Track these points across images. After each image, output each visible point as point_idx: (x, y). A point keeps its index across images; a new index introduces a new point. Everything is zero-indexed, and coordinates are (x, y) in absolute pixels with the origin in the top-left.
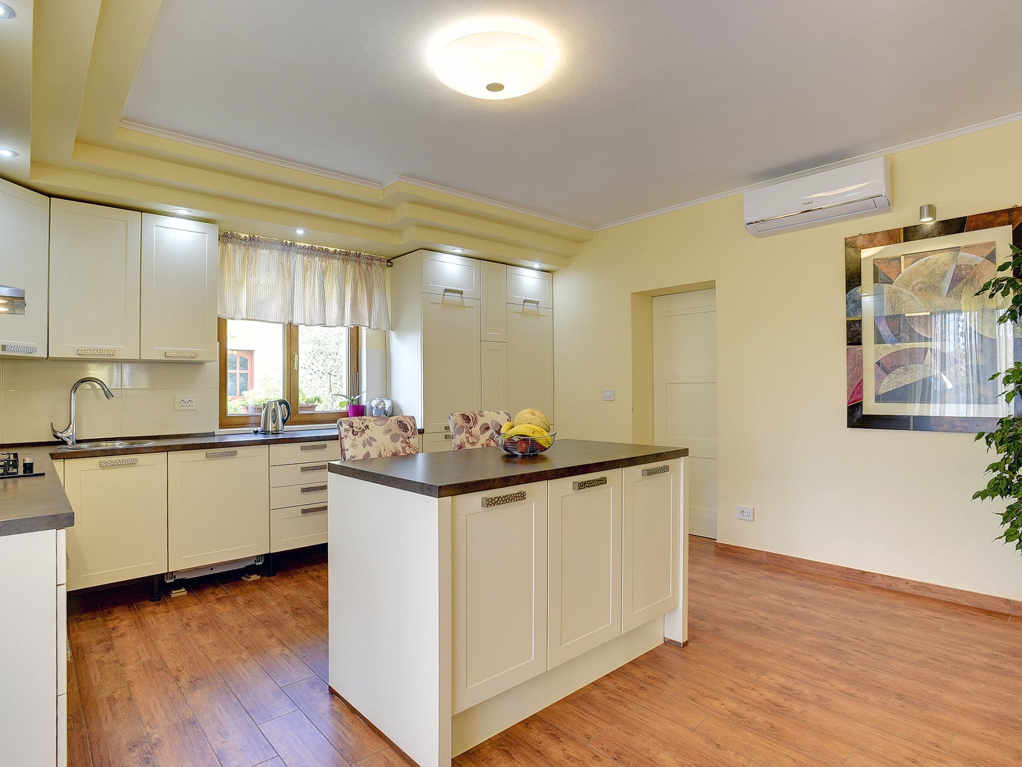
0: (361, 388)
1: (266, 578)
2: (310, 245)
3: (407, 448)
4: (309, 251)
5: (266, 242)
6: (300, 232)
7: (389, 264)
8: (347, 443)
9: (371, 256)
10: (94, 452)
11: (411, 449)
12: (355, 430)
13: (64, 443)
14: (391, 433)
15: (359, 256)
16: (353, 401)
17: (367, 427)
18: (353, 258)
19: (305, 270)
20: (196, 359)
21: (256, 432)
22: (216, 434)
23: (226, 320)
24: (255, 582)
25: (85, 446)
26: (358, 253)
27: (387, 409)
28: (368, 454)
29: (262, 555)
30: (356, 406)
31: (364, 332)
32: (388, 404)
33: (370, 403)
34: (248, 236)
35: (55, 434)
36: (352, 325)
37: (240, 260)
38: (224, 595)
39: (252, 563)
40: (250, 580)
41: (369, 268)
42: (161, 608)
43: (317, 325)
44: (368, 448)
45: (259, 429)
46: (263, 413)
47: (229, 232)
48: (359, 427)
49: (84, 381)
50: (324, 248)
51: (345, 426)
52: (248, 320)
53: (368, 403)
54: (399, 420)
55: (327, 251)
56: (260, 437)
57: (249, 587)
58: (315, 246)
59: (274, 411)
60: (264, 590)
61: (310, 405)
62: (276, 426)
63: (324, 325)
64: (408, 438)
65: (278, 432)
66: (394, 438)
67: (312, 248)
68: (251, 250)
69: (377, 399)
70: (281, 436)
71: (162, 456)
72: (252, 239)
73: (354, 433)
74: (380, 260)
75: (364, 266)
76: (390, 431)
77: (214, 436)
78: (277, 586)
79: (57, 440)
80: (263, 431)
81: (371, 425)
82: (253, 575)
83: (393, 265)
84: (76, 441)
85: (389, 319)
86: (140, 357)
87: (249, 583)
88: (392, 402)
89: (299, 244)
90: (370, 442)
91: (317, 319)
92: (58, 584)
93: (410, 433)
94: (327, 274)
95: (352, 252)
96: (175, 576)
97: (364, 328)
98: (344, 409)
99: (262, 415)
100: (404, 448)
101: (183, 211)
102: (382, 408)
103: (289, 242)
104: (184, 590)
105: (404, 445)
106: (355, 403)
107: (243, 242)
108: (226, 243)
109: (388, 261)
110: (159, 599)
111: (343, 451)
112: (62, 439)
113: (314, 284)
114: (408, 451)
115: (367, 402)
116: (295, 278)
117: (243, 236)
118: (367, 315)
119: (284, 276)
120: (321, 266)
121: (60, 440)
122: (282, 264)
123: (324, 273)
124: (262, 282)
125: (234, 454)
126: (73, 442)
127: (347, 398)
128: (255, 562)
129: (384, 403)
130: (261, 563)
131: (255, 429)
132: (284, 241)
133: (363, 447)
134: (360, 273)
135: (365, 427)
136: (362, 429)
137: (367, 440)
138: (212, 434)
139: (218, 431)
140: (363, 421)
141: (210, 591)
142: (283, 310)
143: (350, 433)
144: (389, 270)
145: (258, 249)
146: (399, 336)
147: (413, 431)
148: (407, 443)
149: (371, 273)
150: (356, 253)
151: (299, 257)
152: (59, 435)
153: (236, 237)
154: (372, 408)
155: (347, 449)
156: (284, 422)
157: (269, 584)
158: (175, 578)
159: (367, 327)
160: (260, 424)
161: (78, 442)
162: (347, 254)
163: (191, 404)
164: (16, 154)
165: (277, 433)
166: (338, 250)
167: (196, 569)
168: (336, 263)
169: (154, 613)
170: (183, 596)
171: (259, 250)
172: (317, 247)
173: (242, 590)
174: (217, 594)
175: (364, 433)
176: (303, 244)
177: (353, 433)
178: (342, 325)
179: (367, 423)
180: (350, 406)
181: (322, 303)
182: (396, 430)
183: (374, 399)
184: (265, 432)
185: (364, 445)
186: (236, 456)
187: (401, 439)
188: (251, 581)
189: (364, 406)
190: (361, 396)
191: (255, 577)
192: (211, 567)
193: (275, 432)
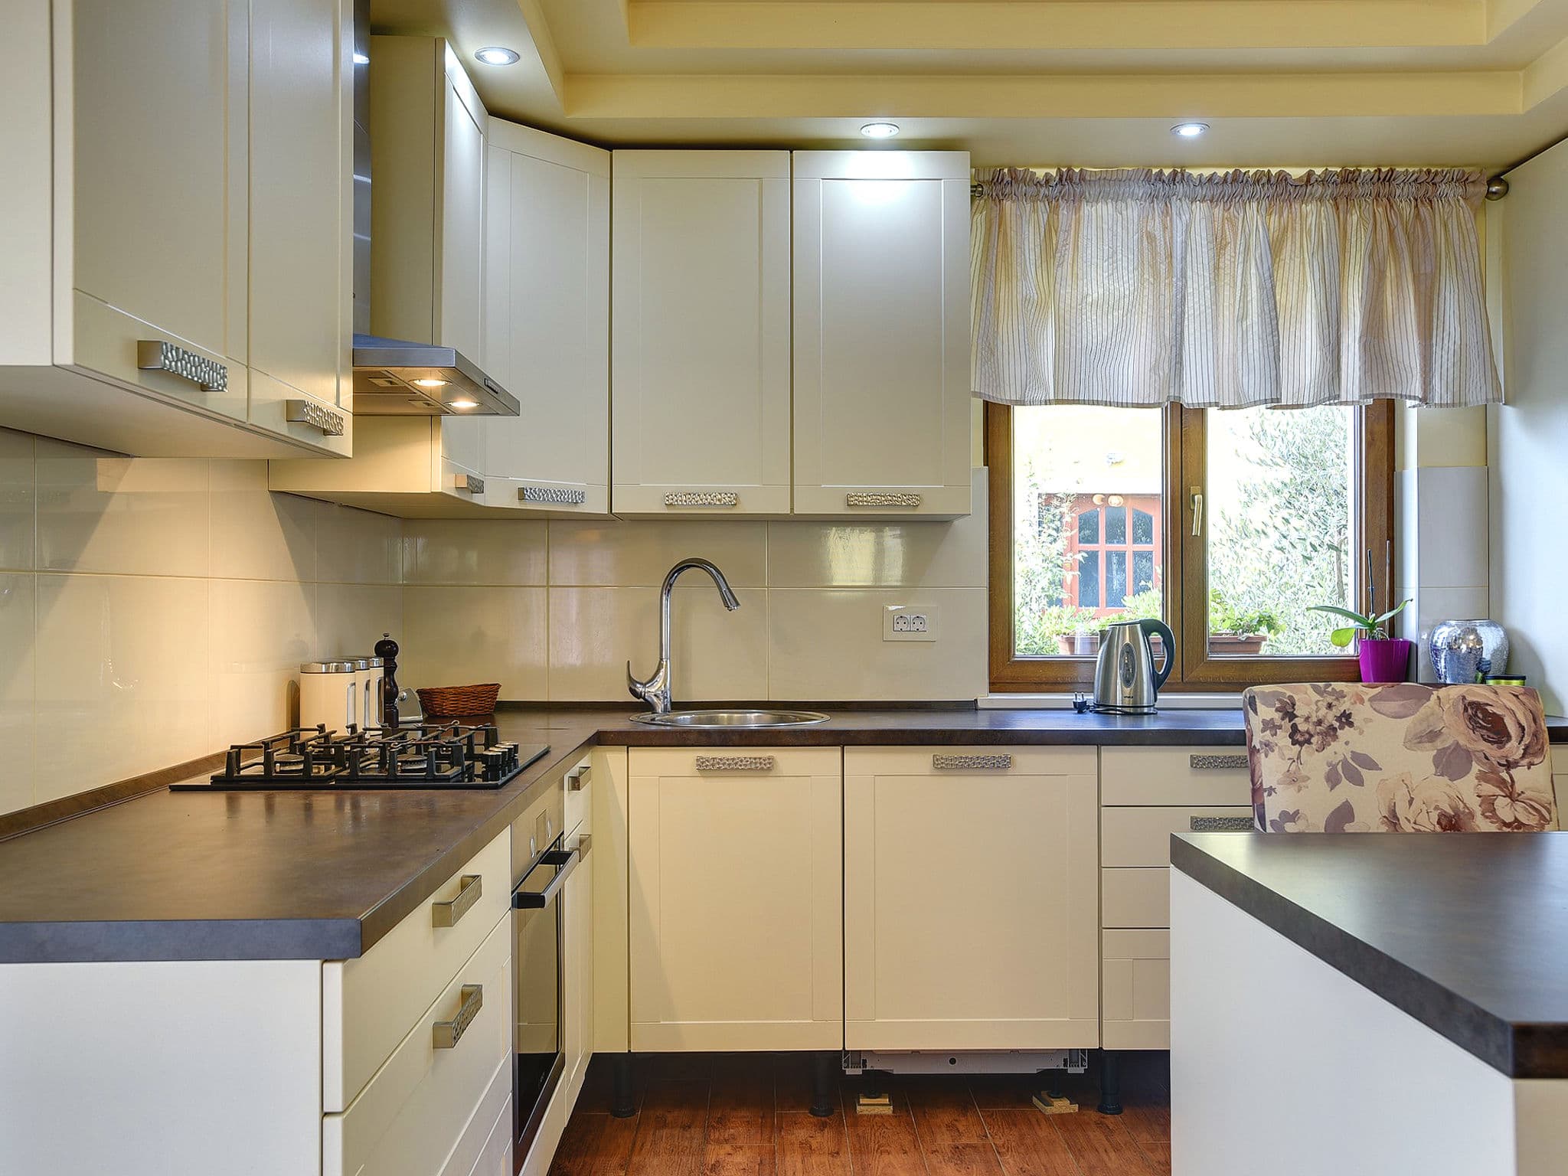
0: (1402, 587)
1: (1093, 1115)
2: (1231, 171)
3: (1502, 804)
4: (1228, 189)
5: (1103, 180)
6: (1190, 131)
7: (1494, 189)
8: (1271, 768)
9: (1429, 172)
10: (684, 735)
11: (1519, 806)
12: (1303, 727)
13: (648, 706)
14: (1440, 744)
15: (1389, 178)
16: (1372, 626)
17: (1346, 719)
18: (1368, 188)
19: (1219, 245)
20: (920, 511)
21: (1081, 708)
22: (980, 705)
23: (1008, 407)
24: (1062, 1120)
25: (685, 719)
26: (1384, 170)
27: (1487, 655)
28: (1345, 813)
29: (1083, 1050)
30: (1383, 642)
31: (1412, 418)
32: (1491, 640)
33: (1432, 634)
34: (1053, 172)
35: (633, 688)
36: (1366, 397)
37: (1038, 243)
38: (975, 1141)
39: (1057, 1064)
40: (1049, 1110)
41: (1424, 211)
42: (823, 1139)
43: (1255, 403)
44: (1346, 791)
45: (1090, 698)
46: (1099, 656)
47: (1006, 170)
48: (1315, 719)
49: (682, 569)
50: (1274, 171)
51: (1266, 712)
52: (1059, 402)
53: (1425, 637)
54: (1469, 699)
55: (1283, 178)
56: (1090, 723)
57: (1043, 1133)
58: (1243, 170)
59: (1130, 652)
60: (1078, 1153)
61: (1243, 638)
62: (1135, 691)
63: (1275, 403)
64: (1509, 765)
65: (1139, 710)
66: (1451, 763)
67: (1236, 178)
68: (1064, 211)
69: (1453, 623)
70: (1149, 725)
71: (831, 755)
72: (1066, 178)
73: (1298, 737)
74: (1464, 181)
75: (1407, 209)
76: (1433, 736)
77: (976, 710)
78: (1117, 1149)
79: (635, 700)
80: (1099, 706)
81: (1360, 712)
82: (1058, 1097)
83: (1511, 189)
84: (672, 703)
85: (1495, 369)
86: (792, 509)
87: (1047, 1118)
88: (1509, 635)
89: (1195, 172)
90: (1356, 768)
91: (1253, 385)
92: (326, 1110)
93: (1514, 748)
94: (1286, 252)
95: (1364, 170)
96: (865, 1061)
97: (1409, 403)
98: (1350, 650)
99: (1099, 659)
100: (1488, 803)
101: (880, 130)
102: (1470, 650)
103: (1167, 172)
104: (887, 1101)
105: (1489, 789)
106: (1379, 634)
107: (1043, 190)
108: (999, 200)
109: (1496, 179)
110: (829, 1112)
111: (1257, 791)
112: (644, 698)
113: (1244, 286)
114: (1505, 810)
115: (1419, 628)
116: (1189, 273)
117: (1040, 173)
118: (1415, 363)
119: (1156, 274)
120: (1267, 229)
121: (642, 700)
122: (1151, 238)
123: (1275, 249)
124: (1095, 295)
125: (1002, 766)
126: (666, 706)
127: (1356, 619)
128: (1065, 1065)
129: (1477, 635)
130: (1081, 1070)
131: (1080, 699)
132: (1155, 171)
133: (1325, 786)
134: (1391, 232)
135: (1339, 719)
136: (1325, 725)
137: (1345, 763)
138: (970, 707)
139: (987, 699)
140: (1330, 699)
141: (945, 1117)
142: (1155, 368)
143: (1283, 739)
144: (1496, 208)
145: (1084, 203)
146: (1531, 421)
147: (1527, 740)
148: (1501, 783)
149: (1430, 226)
150: (1380, 170)
151: (1200, 209)
152: (640, 689)
153: (1024, 179)
154: (1435, 651)
155: (1271, 790)
156: (1159, 683)
157: (1096, 1136)
158: (865, 1065)
159: (1415, 398)
160: (1093, 683)
161: (678, 706)
162: (1349, 178)
163: (921, 628)
164: (516, 57)
165: (1135, 711)
166: (1319, 171)
167: (916, 1054)
168: (1313, 214)
169: (806, 1148)
170: (881, 1116)
171: (1086, 209)
172: (1252, 171)
173: (1022, 1137)
174: (960, 1134)
175: (1335, 737)
176: (1207, 172)
177: (1291, 736)
178: (1332, 395)
179: (1345, 705)
180: (1364, 643)
181: (1269, 338)
182: (1458, 732)
183: (1444, 624)
184: (1104, 708)
185: (1333, 780)
186: (1010, 771)
187: (1476, 768)
188: (1053, 1115)
189: (1410, 644)
190: (1402, 612)
191: (1062, 1106)
192: (953, 1056)
193: (1132, 710)
